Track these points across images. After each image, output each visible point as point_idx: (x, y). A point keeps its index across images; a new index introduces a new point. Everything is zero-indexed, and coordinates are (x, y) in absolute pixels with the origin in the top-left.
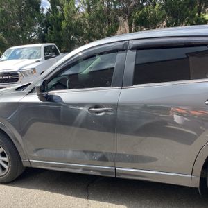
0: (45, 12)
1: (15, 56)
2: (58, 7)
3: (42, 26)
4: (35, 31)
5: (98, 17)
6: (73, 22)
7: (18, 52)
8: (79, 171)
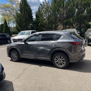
0: (34, 19)
1: (22, 34)
2: (39, 18)
3: (32, 24)
4: (30, 26)
5: (51, 22)
6: (43, 24)
7: (23, 33)
8: (31, 58)
